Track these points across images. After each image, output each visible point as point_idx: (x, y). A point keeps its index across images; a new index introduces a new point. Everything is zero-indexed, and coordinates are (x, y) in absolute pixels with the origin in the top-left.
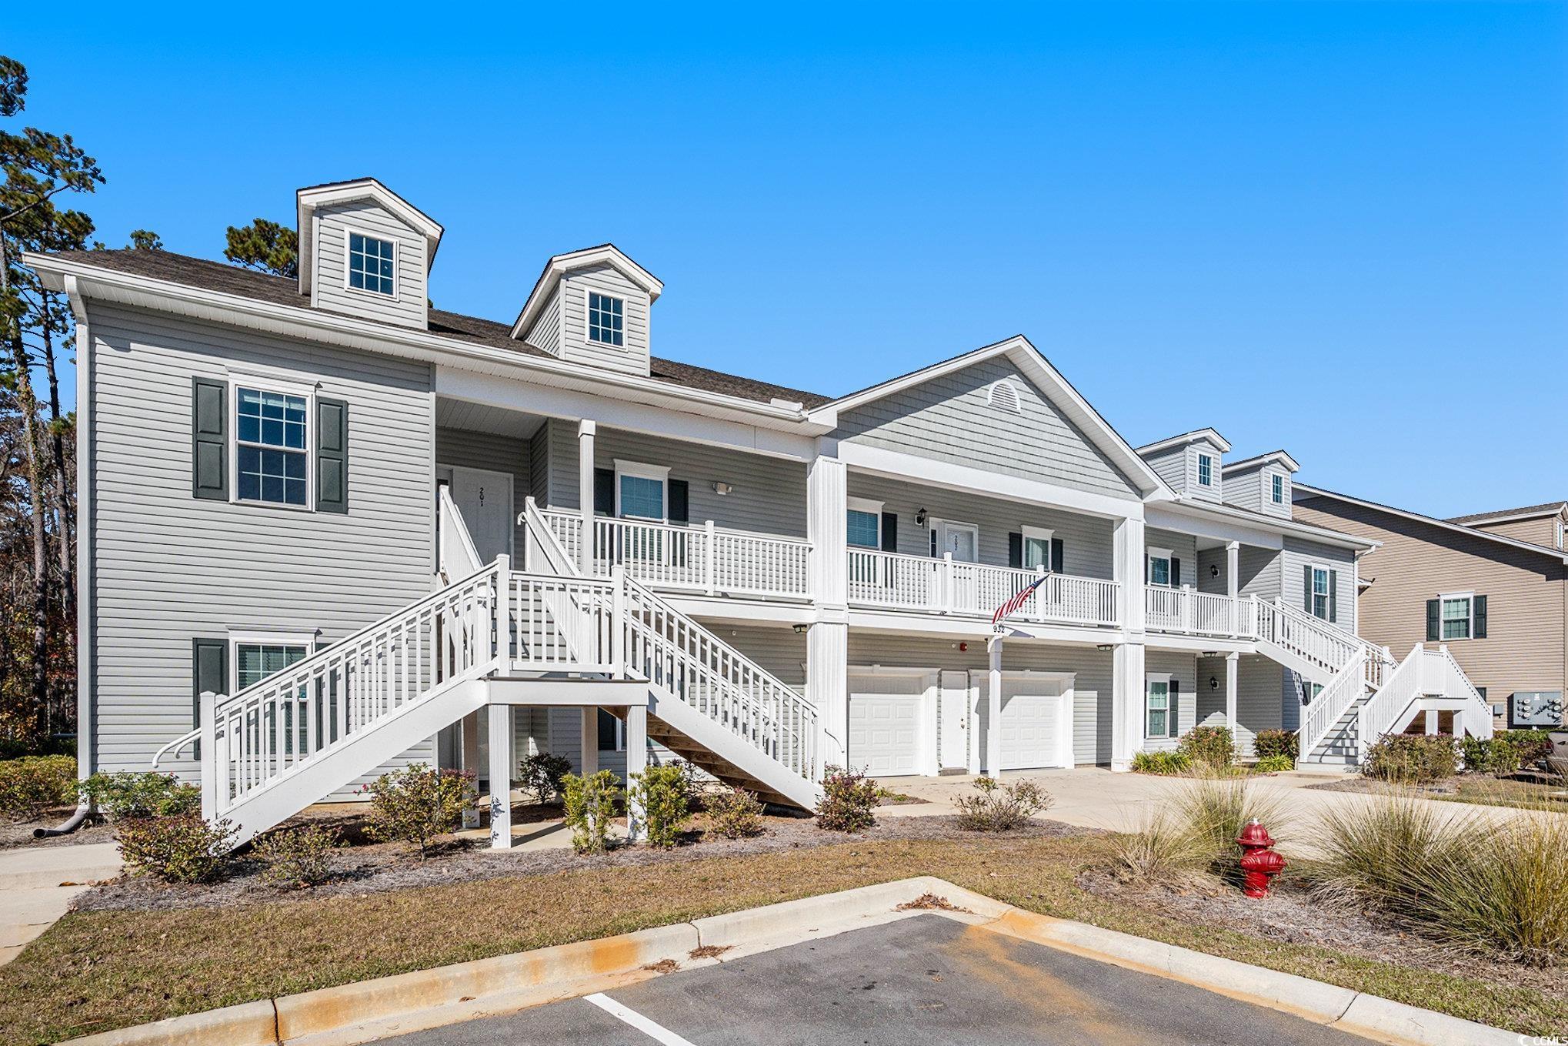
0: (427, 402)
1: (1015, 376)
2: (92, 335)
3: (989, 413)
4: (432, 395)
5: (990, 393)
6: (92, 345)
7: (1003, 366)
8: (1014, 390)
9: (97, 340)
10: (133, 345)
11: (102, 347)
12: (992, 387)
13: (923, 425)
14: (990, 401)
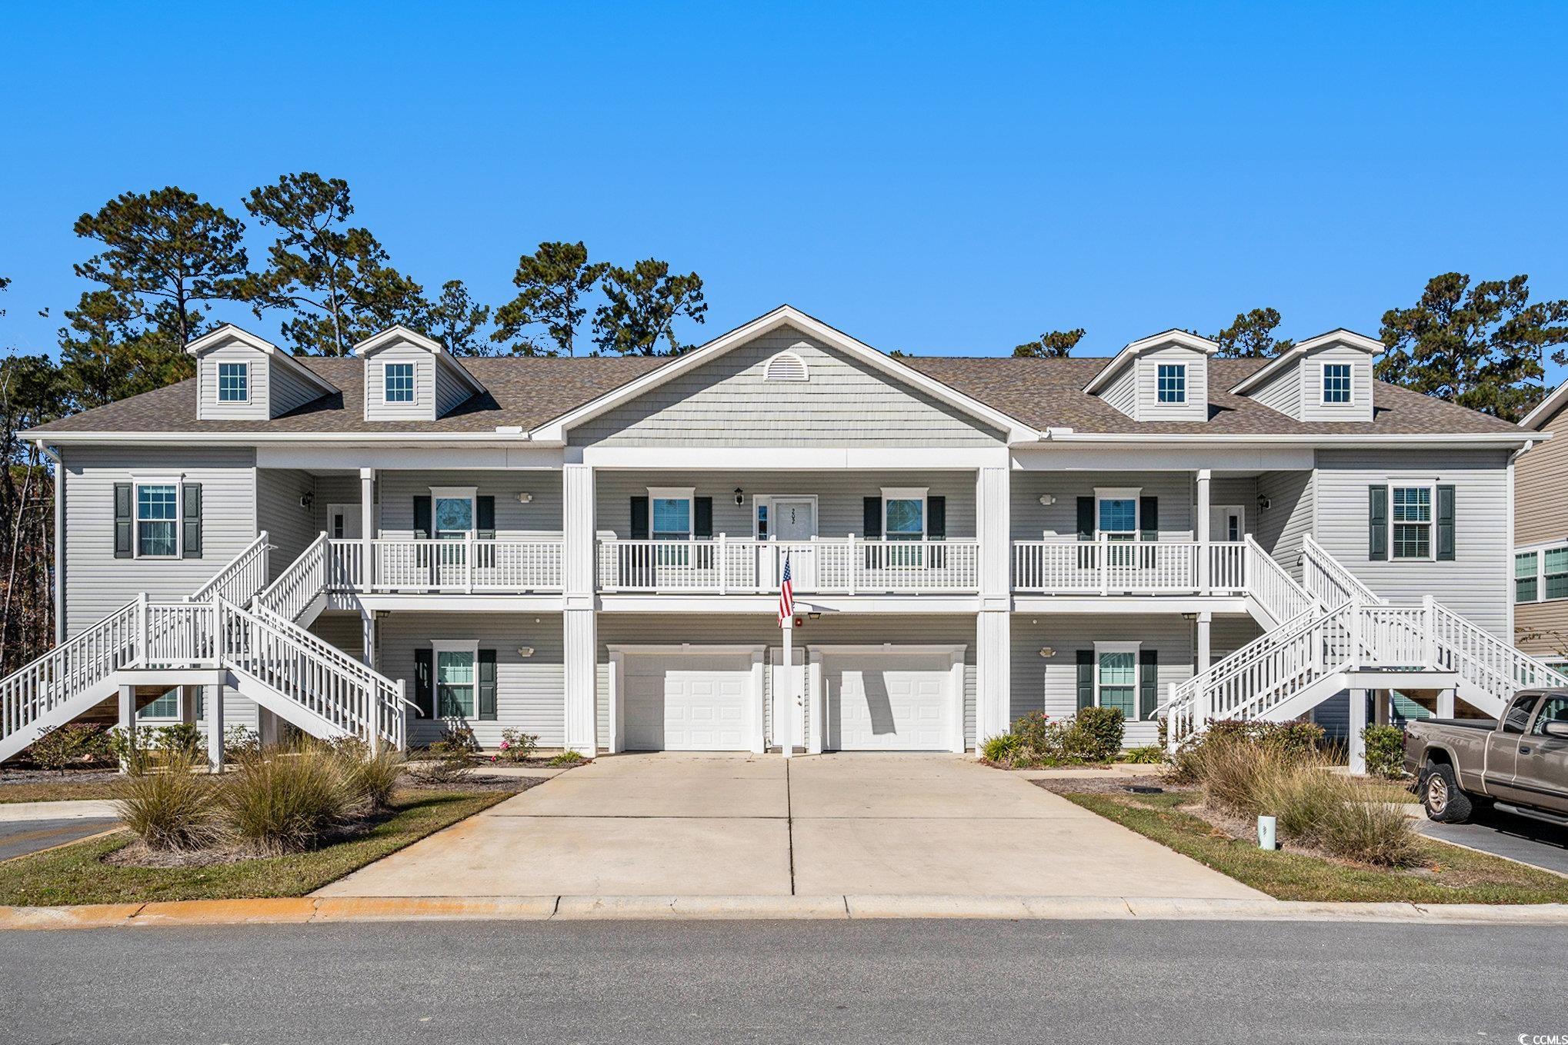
0: (251, 473)
1: (802, 344)
2: (63, 468)
3: (767, 388)
4: (254, 468)
5: (766, 369)
6: (64, 474)
7: (785, 336)
8: (799, 359)
9: (67, 470)
10: (84, 470)
11: (70, 474)
12: (769, 361)
13: (683, 416)
14: (766, 377)
